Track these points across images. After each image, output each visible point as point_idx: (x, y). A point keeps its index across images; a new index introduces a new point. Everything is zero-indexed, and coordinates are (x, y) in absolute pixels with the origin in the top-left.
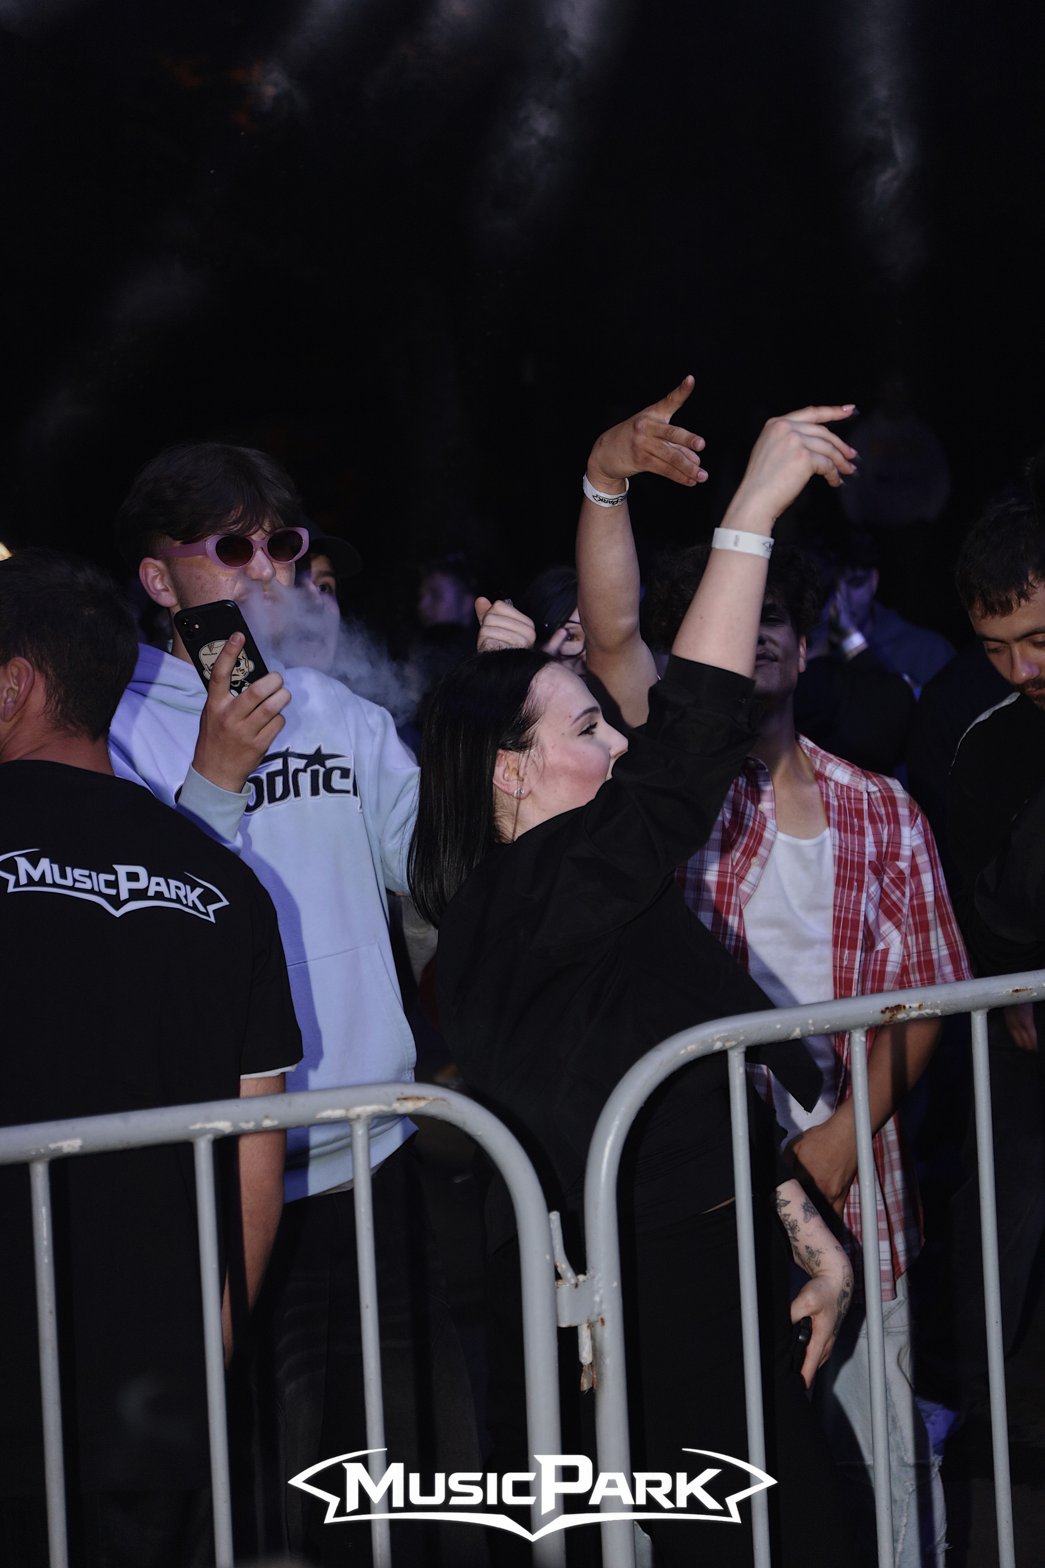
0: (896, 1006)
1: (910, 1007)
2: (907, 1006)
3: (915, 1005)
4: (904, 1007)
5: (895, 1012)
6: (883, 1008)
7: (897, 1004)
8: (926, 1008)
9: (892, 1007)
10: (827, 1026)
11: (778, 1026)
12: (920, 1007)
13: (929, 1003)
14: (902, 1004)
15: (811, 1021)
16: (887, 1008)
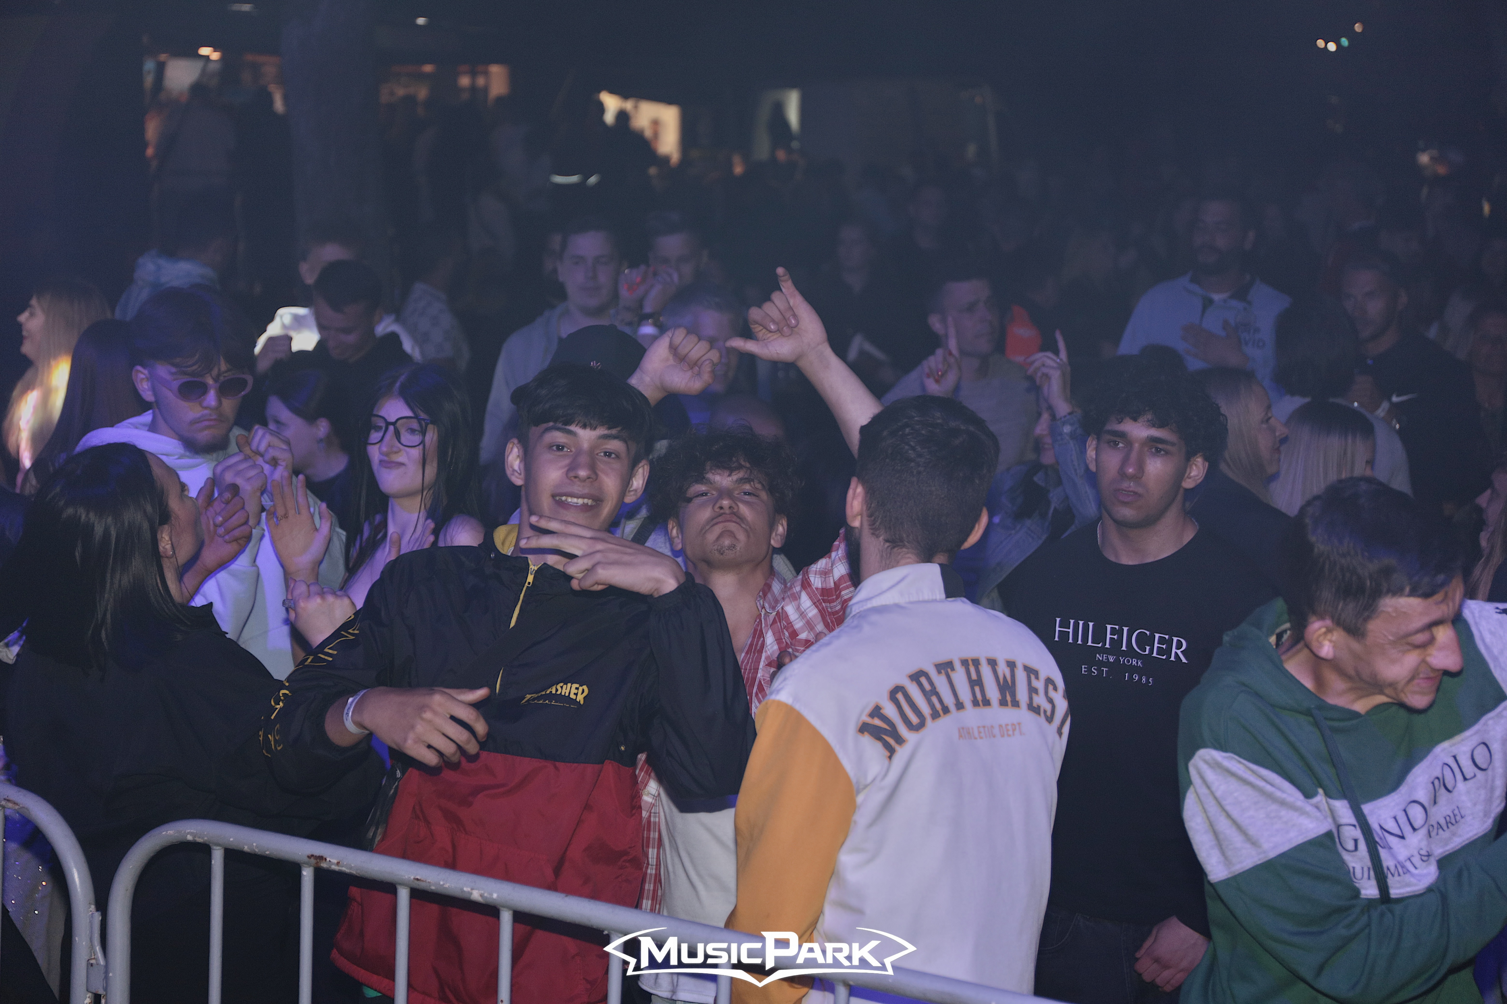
0: (319, 856)
1: (330, 861)
2: (328, 859)
3: (335, 861)
4: (326, 859)
5: (318, 860)
6: (310, 853)
7: (321, 855)
8: (343, 867)
9: (316, 856)
10: (267, 853)
11: (231, 839)
12: (338, 863)
13: (345, 863)
14: (325, 857)
15: (255, 844)
16: (312, 856)
